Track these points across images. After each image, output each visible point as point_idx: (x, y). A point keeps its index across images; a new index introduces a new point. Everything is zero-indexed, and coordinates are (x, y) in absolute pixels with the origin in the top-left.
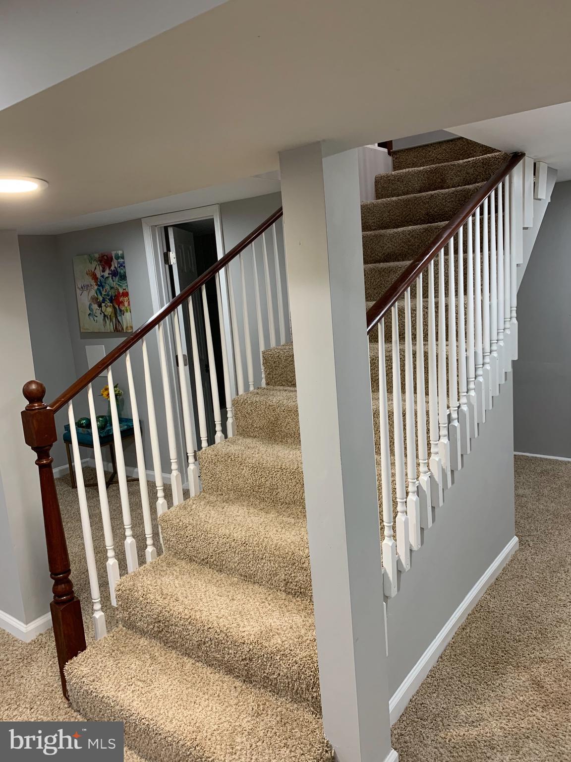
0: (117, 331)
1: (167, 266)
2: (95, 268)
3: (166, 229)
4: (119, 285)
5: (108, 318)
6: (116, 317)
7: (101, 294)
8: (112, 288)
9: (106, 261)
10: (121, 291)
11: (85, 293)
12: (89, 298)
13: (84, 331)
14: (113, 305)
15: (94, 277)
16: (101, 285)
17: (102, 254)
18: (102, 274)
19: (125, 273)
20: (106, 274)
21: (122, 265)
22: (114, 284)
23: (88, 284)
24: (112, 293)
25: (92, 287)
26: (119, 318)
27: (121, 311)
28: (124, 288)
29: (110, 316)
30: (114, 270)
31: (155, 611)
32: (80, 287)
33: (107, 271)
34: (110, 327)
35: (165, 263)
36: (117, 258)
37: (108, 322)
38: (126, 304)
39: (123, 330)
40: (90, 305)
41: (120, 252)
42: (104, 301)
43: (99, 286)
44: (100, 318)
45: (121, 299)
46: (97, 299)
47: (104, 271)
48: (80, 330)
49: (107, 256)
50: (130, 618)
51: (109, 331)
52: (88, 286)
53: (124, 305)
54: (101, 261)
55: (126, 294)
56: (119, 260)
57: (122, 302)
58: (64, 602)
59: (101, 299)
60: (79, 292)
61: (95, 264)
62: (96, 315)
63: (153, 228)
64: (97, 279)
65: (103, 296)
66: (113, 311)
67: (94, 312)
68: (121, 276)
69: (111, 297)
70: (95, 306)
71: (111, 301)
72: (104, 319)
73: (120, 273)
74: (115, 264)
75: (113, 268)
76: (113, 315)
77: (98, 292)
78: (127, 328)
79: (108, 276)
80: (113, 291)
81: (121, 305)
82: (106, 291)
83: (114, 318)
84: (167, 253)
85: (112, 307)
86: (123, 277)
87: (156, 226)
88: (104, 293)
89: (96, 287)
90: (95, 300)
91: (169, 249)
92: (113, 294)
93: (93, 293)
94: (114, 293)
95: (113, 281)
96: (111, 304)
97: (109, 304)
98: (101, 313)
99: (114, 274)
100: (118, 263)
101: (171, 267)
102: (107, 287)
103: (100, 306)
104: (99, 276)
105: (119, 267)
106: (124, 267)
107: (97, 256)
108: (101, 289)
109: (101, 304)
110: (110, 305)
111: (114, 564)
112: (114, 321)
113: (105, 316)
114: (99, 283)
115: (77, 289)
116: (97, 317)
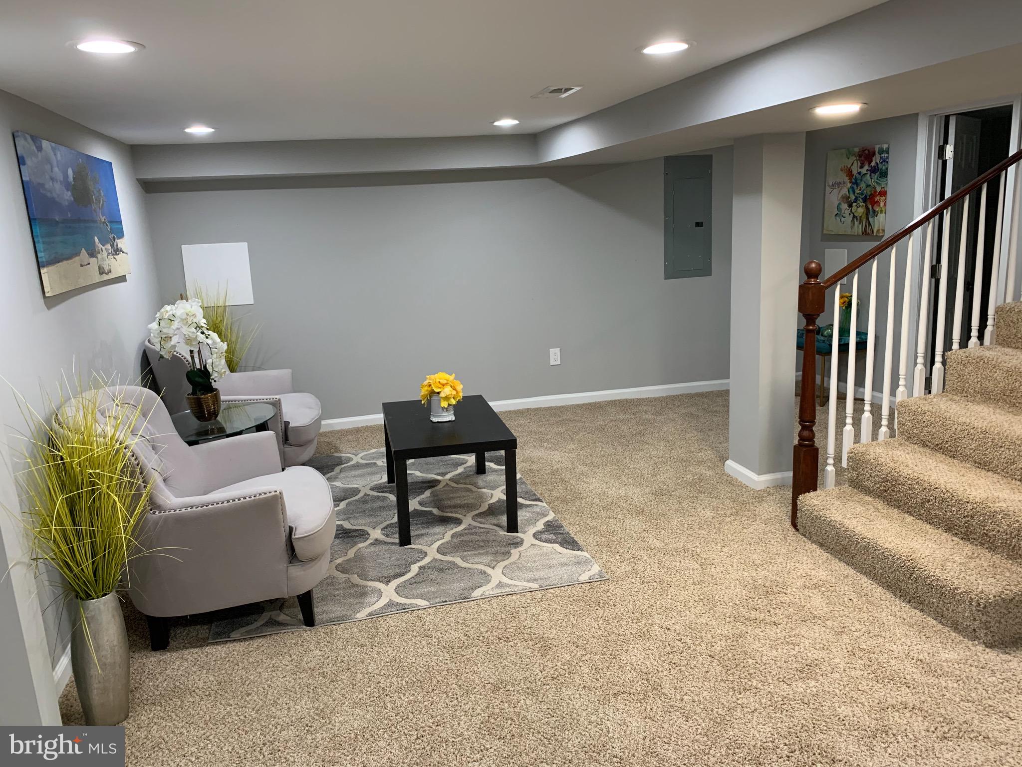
0: (866, 234)
1: (940, 161)
2: (852, 164)
3: (947, 118)
4: (877, 183)
5: (857, 219)
6: (867, 219)
7: (854, 192)
8: (868, 186)
9: (866, 156)
10: (878, 189)
11: (836, 191)
12: (840, 196)
13: (827, 232)
14: (866, 205)
15: (850, 174)
16: (856, 183)
17: (863, 148)
18: (860, 170)
19: (887, 169)
20: (864, 171)
21: (885, 161)
22: (872, 182)
23: (841, 181)
24: (868, 191)
25: (845, 185)
26: (871, 220)
27: (874, 211)
28: (883, 186)
29: (861, 217)
30: (874, 166)
31: (884, 471)
32: (831, 184)
33: (866, 167)
34: (858, 229)
35: (939, 158)
36: (881, 151)
37: (856, 223)
38: (882, 204)
39: (873, 232)
40: (840, 204)
41: (885, 146)
42: (855, 200)
43: (853, 183)
44: (849, 219)
45: (877, 199)
46: (849, 197)
47: (861, 167)
48: (823, 231)
49: (868, 151)
50: (857, 478)
51: (856, 234)
52: (840, 183)
53: (879, 206)
54: (860, 156)
55: (883, 193)
56: (883, 155)
57: (878, 202)
58: (806, 446)
59: (853, 197)
60: (828, 189)
61: (853, 159)
62: (844, 215)
63: (931, 118)
64: (852, 175)
65: (856, 195)
66: (865, 212)
67: (843, 212)
68: (881, 173)
69: (866, 196)
70: (845, 206)
71: (865, 200)
72: (853, 221)
73: (881, 169)
74: (876, 159)
75: (873, 164)
76: (864, 216)
77: (851, 190)
78: (878, 231)
79: (866, 172)
80: (869, 189)
81: (876, 205)
82: (861, 189)
83: (865, 219)
84: (943, 146)
85: (864, 207)
86: (884, 174)
87: (935, 115)
88: (857, 191)
89: (849, 185)
90: (846, 199)
91: (946, 142)
92: (869, 193)
93: (845, 191)
94: (871, 191)
95: (871, 178)
96: (864, 204)
97: (861, 204)
98: (850, 214)
99: (874, 170)
100: (881, 158)
101: (945, 163)
102: (863, 185)
103: (850, 206)
104: (855, 172)
105: (882, 163)
106: (887, 162)
107: (857, 150)
108: (855, 187)
109: (852, 203)
110: (863, 206)
111: (850, 430)
112: (864, 223)
113: (854, 217)
114: (854, 181)
115: (827, 186)
116: (844, 217)
